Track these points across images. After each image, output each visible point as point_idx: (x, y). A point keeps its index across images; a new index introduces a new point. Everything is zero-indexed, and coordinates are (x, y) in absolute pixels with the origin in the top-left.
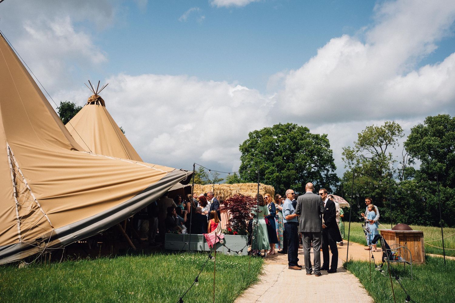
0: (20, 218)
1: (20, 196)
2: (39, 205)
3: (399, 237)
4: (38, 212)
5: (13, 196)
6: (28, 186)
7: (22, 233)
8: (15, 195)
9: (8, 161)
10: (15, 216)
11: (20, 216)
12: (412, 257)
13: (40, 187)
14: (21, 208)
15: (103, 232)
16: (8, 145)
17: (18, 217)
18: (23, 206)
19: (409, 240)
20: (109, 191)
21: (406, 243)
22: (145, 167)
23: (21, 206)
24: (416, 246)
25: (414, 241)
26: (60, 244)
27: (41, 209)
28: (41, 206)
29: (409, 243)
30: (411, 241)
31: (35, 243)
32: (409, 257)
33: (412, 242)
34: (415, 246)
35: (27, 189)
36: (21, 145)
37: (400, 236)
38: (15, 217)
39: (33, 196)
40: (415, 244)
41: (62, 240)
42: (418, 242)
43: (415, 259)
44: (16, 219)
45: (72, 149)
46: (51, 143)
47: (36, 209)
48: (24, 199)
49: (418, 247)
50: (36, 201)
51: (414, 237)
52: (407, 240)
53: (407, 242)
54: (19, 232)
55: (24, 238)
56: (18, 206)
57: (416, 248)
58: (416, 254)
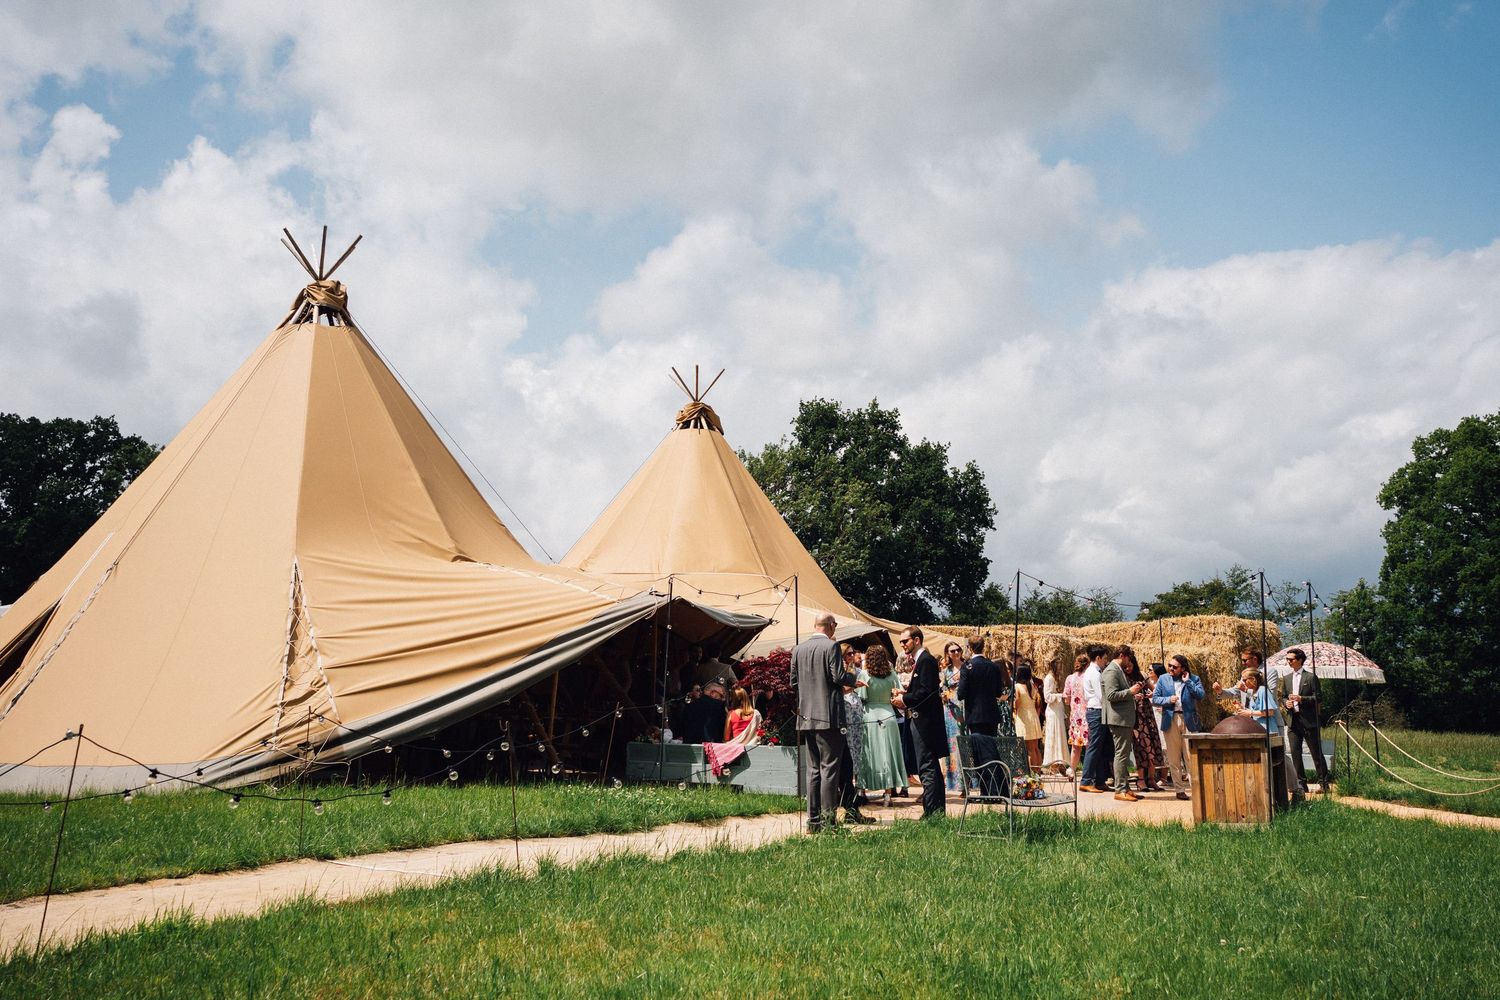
0: (282, 704)
1: (298, 661)
2: (325, 680)
3: (1200, 750)
4: (321, 693)
5: (282, 661)
6: (314, 643)
7: (278, 733)
8: (286, 659)
9: (288, 594)
10: (276, 699)
11: (285, 700)
12: (1239, 809)
13: (335, 644)
14: (292, 685)
15: (437, 734)
16: (296, 561)
17: (279, 702)
18: (296, 683)
19: (1230, 758)
20: (472, 647)
21: (1219, 769)
22: (578, 590)
23: (292, 682)
24: (1250, 778)
25: (1245, 762)
26: (341, 756)
27: (328, 687)
28: (328, 681)
29: (1228, 768)
30: (1234, 763)
31: (296, 751)
32: (1229, 808)
33: (1237, 766)
34: (1247, 776)
35: (311, 649)
36: (326, 560)
37: (1200, 747)
38: (274, 703)
39: (321, 661)
40: (1245, 772)
41: (347, 747)
42: (1256, 765)
43: (1247, 813)
44: (276, 706)
45: (455, 559)
46: (404, 549)
47: (319, 687)
48: (303, 668)
49: (1256, 778)
50: (322, 672)
51: (1243, 750)
52: (1225, 758)
53: (1225, 766)
54: (274, 731)
55: (281, 741)
56: (286, 680)
57: (1249, 783)
58: (1251, 800)
